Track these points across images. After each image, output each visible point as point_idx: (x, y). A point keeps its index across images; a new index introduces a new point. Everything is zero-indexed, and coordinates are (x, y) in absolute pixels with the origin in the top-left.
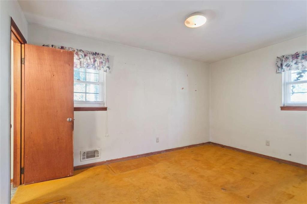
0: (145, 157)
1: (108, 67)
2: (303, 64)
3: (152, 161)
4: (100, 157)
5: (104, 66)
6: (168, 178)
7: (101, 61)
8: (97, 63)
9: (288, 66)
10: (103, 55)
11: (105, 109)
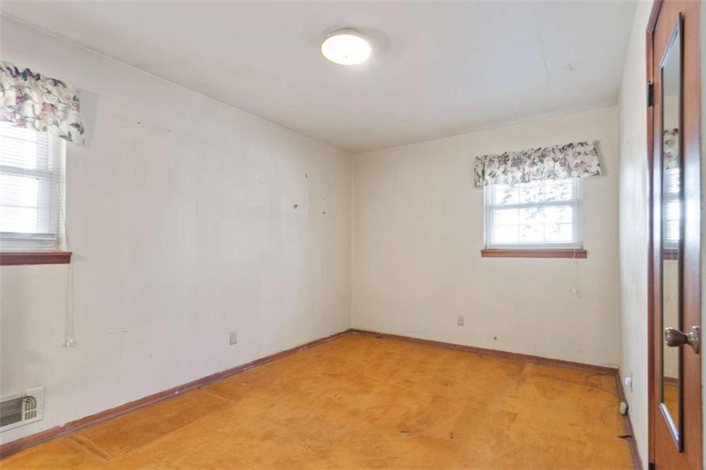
0: (199, 388)
1: (77, 126)
2: (514, 174)
3: (222, 398)
4: (39, 416)
5: (61, 121)
6: (276, 436)
7: (48, 102)
8: (33, 106)
9: (493, 175)
10: (56, 83)
11: (65, 258)
